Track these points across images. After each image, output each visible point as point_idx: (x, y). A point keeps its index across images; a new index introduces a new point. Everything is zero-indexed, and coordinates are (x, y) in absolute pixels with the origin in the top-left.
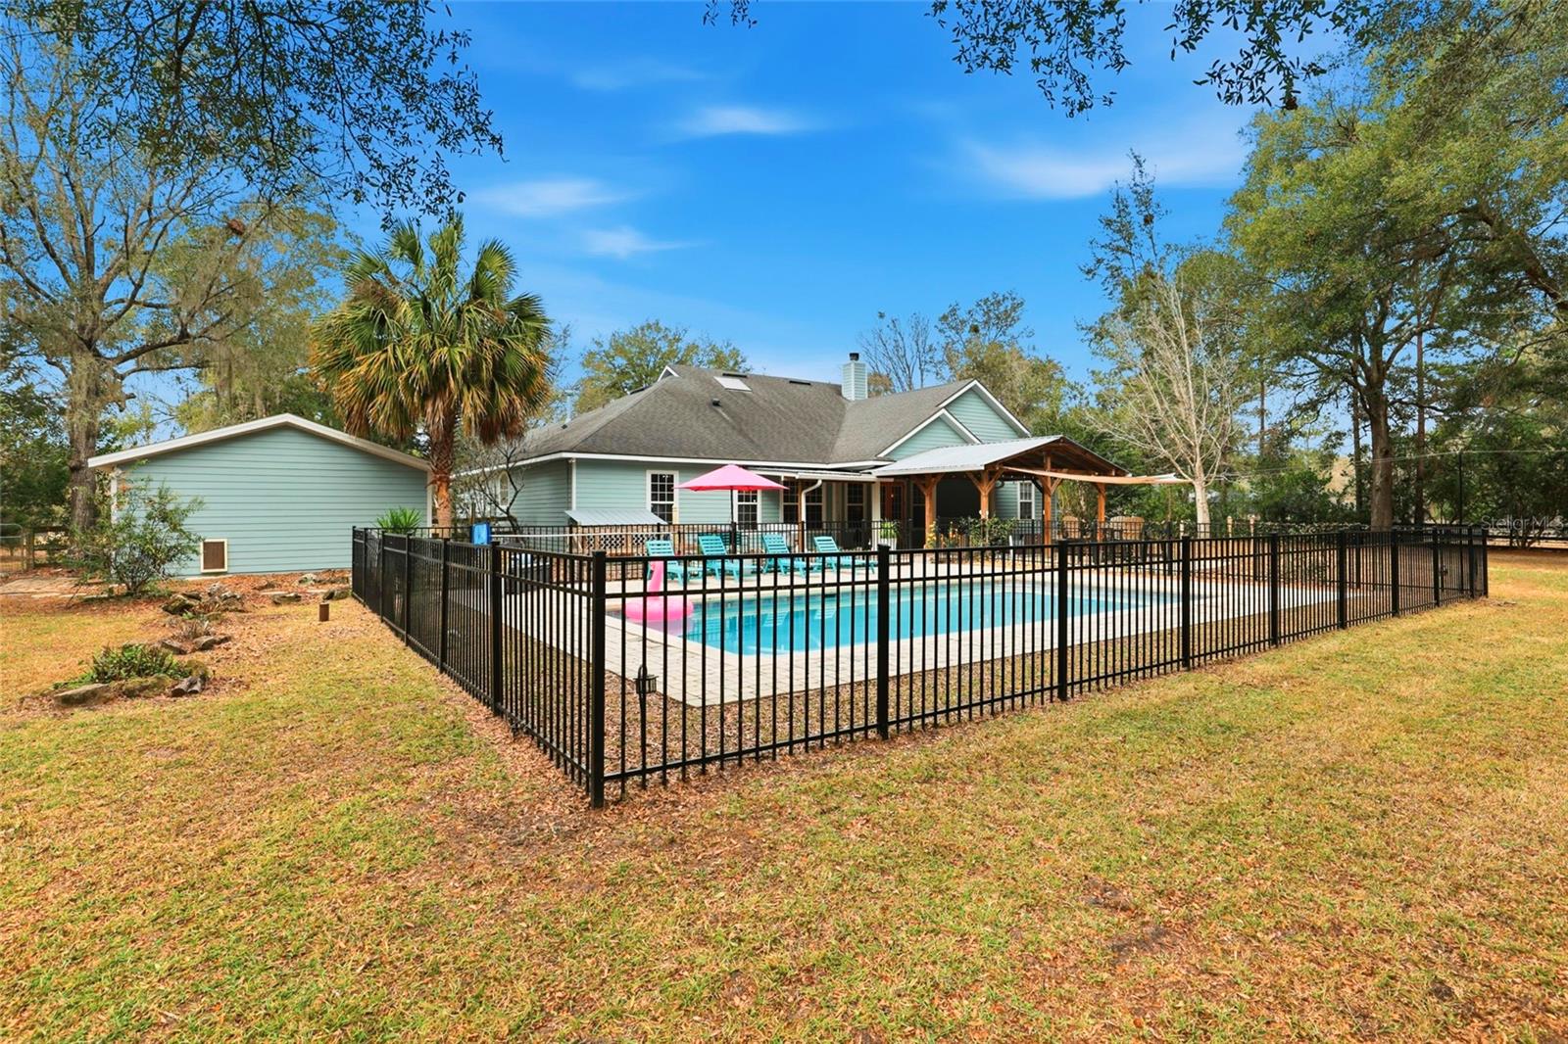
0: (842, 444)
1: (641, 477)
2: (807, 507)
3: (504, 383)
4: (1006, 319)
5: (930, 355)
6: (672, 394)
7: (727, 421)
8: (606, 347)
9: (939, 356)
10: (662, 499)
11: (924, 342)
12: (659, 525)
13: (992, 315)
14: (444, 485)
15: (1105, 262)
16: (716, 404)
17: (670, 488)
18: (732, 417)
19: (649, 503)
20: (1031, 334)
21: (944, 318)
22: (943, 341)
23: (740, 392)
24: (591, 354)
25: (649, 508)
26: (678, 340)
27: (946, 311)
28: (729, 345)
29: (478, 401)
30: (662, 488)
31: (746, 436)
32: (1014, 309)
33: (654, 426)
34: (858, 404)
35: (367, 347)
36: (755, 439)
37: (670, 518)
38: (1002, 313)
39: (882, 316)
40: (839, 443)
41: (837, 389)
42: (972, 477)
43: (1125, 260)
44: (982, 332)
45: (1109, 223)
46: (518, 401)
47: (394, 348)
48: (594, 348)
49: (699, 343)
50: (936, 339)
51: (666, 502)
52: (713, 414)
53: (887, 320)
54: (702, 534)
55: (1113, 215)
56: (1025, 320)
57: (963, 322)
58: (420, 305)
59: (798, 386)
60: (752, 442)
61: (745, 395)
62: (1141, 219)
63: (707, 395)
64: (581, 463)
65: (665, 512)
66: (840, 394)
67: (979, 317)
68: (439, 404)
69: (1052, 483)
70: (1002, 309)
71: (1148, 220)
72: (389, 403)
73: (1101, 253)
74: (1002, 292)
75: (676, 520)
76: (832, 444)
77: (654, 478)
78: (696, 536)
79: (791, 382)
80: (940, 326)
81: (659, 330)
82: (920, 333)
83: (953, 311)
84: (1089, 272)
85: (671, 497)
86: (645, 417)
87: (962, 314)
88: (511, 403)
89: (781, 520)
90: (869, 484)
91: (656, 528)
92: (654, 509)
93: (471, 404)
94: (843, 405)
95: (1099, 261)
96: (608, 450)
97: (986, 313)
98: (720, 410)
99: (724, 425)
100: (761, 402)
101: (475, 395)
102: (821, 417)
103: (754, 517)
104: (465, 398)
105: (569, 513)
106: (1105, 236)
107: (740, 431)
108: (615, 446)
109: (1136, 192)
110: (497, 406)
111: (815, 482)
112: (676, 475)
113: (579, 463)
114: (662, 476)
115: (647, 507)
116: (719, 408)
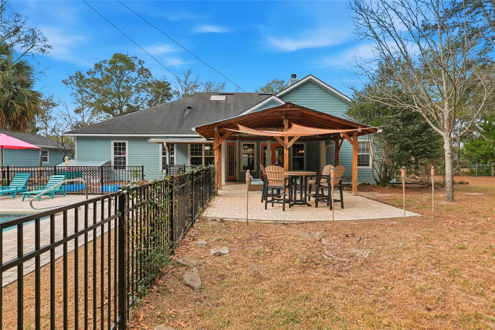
1: (110, 144)
7: (183, 115)
10: (120, 154)
17: (124, 149)
18: (190, 113)
19: (113, 156)
36: (184, 124)
37: (125, 163)
51: (122, 156)
65: (122, 161)
77: (115, 144)
85: (124, 153)
98: (188, 111)
99: (178, 117)
100: (223, 105)
103: (173, 163)
107: (183, 120)
112: (127, 143)
113: (79, 138)
114: (120, 144)
115: (112, 158)
116: (190, 110)
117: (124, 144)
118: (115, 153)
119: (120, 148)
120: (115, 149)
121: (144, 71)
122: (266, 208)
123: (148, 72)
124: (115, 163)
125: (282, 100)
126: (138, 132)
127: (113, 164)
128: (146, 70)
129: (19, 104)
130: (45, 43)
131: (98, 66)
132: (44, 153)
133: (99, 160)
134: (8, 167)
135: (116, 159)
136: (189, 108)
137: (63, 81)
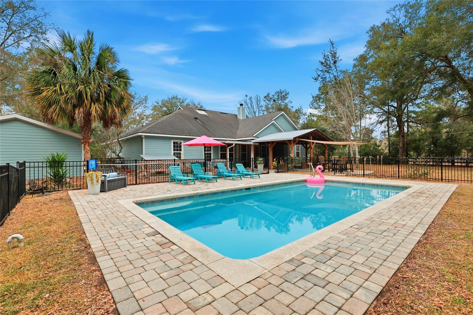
0: (239, 132)
1: (170, 143)
2: (229, 153)
3: (110, 102)
4: (284, 98)
5: (261, 108)
6: (181, 115)
7: (200, 124)
8: (160, 104)
9: (264, 108)
10: (177, 151)
11: (260, 103)
12: (175, 160)
13: (280, 96)
14: (87, 144)
15: (321, 76)
16: (196, 118)
17: (180, 147)
18: (202, 123)
19: (172, 152)
20: (291, 102)
21: (265, 97)
22: (265, 104)
23: (204, 115)
24: (155, 106)
25: (172, 154)
26: (184, 102)
27: (266, 95)
28: (199, 104)
29: (98, 109)
30: (177, 147)
31: (207, 129)
32: (286, 95)
33: (174, 125)
34: (243, 120)
35: (48, 84)
36: (210, 130)
37: (180, 157)
38: (282, 95)
39: (247, 96)
40: (238, 132)
41: (236, 116)
42: (287, 142)
43: (327, 75)
44: (276, 101)
45: (322, 63)
46: (117, 110)
47: (60, 86)
48: (156, 104)
49: (190, 103)
50: (263, 103)
51: (179, 152)
52: (196, 122)
53: (248, 97)
54: (193, 163)
55: (323, 61)
56: (290, 98)
57: (271, 98)
58: (71, 66)
59: (223, 114)
60: (209, 131)
61: (206, 116)
62: (333, 62)
63: (193, 115)
64: (146, 137)
65: (178, 155)
66: (237, 117)
67: (276, 97)
68: (81, 109)
69: (313, 144)
70: (283, 95)
71: (335, 62)
72: (57, 109)
73: (319, 73)
74: (283, 90)
75: (182, 158)
76: (236, 132)
77: (174, 143)
78: (190, 164)
79: (221, 113)
80: (264, 99)
81: (177, 99)
82: (258, 101)
83: (268, 95)
84: (316, 79)
85: (180, 150)
86: (171, 122)
87: (271, 96)
88: (113, 111)
89: (220, 158)
90: (250, 145)
91: (173, 161)
92: (174, 154)
93: (95, 109)
94: (238, 121)
95: (319, 76)
96: (157, 132)
97: (278, 96)
98: (198, 120)
99: (199, 125)
100: (211, 119)
101: (97, 106)
102: (231, 124)
103: (210, 157)
104: (92, 108)
105: (141, 156)
106: (321, 67)
107: (205, 127)
108: (159, 132)
109: (331, 53)
110: (107, 112)
111: (232, 144)
114: (177, 143)
117: (180, 143)
118: (174, 150)
120: (174, 147)
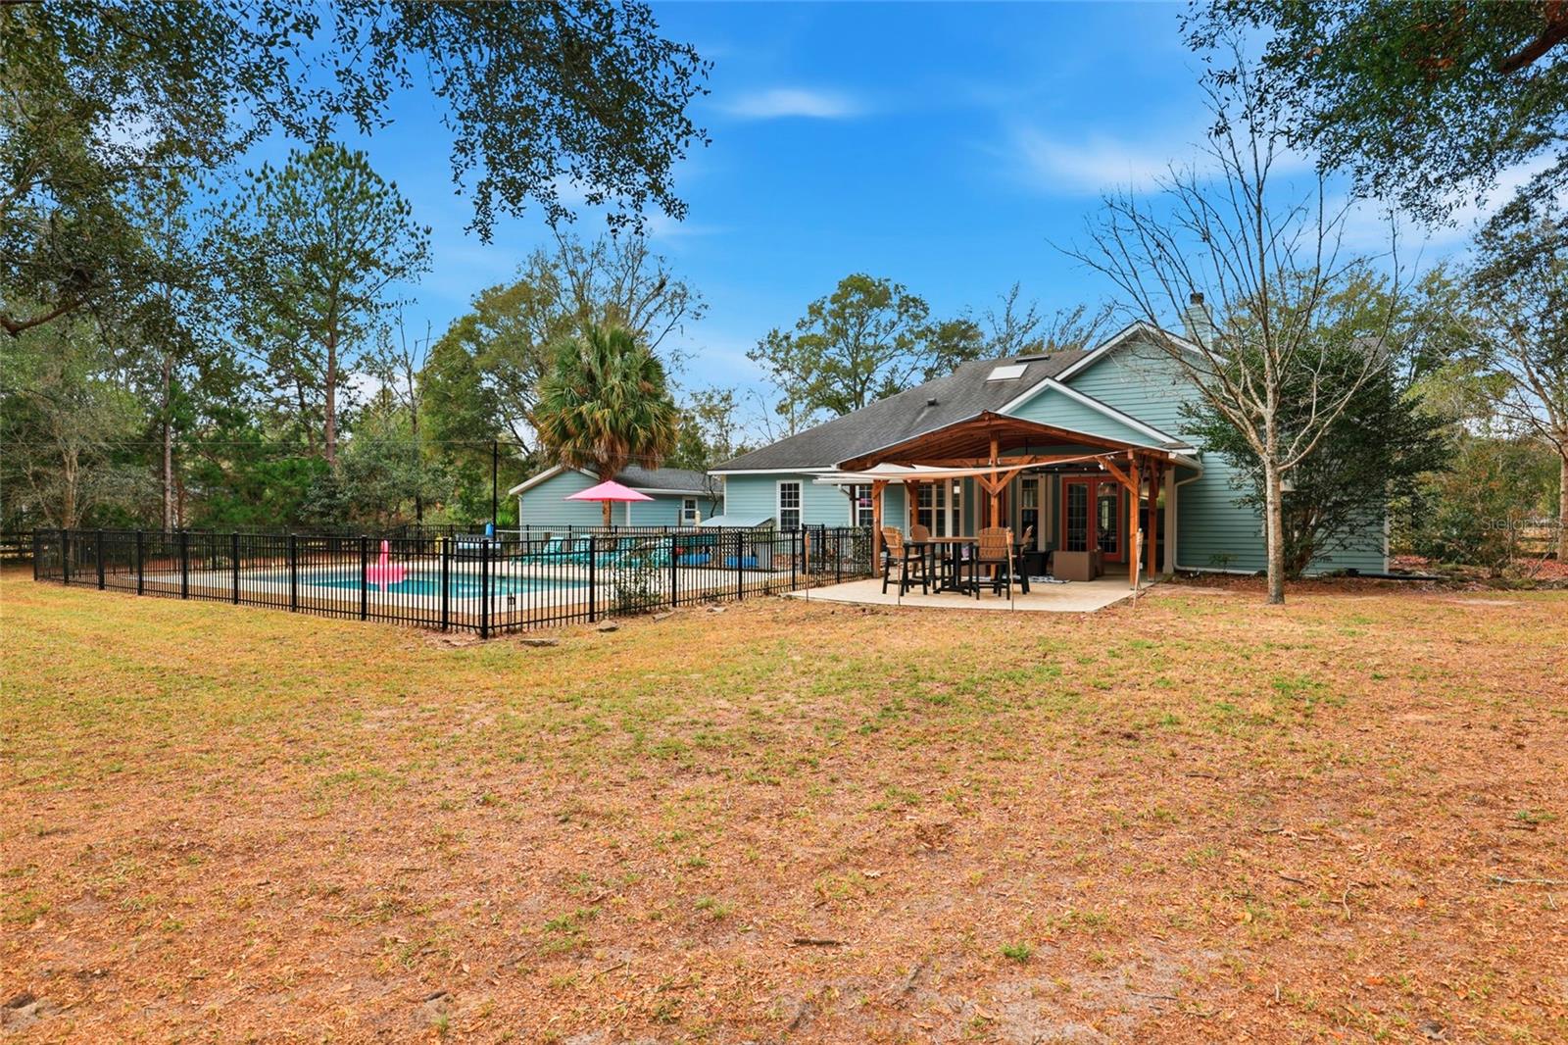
1: (773, 487)
10: (790, 506)
17: (796, 495)
19: (779, 511)
30: (790, 496)
37: (797, 522)
51: (793, 508)
61: (1002, 384)
65: (793, 518)
77: (783, 487)
85: (797, 504)
98: (928, 410)
112: (801, 483)
113: (730, 478)
114: (790, 485)
115: (777, 513)
116: (932, 408)
117: (797, 486)
118: (783, 504)
119: (790, 495)
120: (783, 496)
121: (912, 304)
122: (884, 592)
123: (921, 303)
124: (783, 522)
125: (1072, 389)
126: (816, 464)
127: (778, 527)
128: (914, 300)
129: (645, 429)
130: (700, 302)
131: (815, 311)
132: (690, 504)
133: (757, 516)
134: (616, 527)
135: (784, 513)
136: (932, 404)
137: (748, 355)
